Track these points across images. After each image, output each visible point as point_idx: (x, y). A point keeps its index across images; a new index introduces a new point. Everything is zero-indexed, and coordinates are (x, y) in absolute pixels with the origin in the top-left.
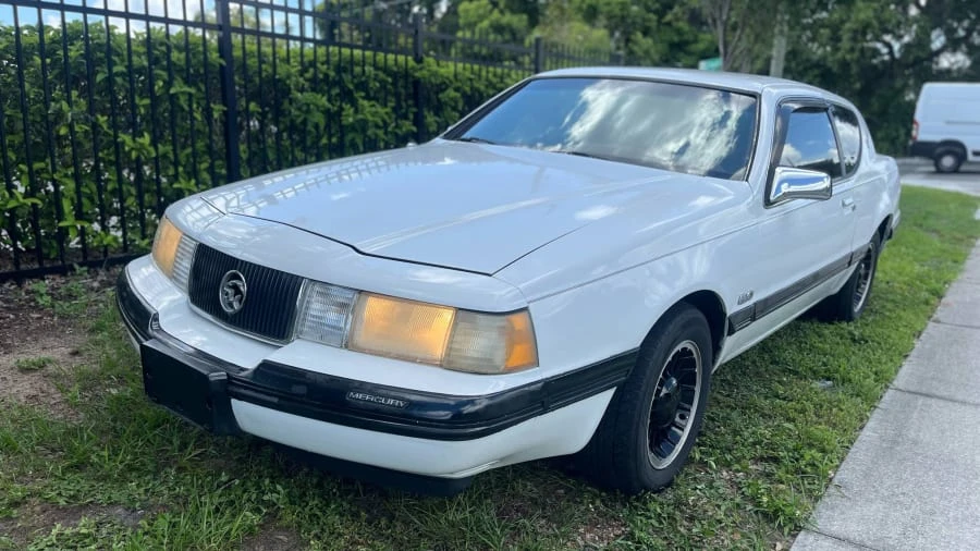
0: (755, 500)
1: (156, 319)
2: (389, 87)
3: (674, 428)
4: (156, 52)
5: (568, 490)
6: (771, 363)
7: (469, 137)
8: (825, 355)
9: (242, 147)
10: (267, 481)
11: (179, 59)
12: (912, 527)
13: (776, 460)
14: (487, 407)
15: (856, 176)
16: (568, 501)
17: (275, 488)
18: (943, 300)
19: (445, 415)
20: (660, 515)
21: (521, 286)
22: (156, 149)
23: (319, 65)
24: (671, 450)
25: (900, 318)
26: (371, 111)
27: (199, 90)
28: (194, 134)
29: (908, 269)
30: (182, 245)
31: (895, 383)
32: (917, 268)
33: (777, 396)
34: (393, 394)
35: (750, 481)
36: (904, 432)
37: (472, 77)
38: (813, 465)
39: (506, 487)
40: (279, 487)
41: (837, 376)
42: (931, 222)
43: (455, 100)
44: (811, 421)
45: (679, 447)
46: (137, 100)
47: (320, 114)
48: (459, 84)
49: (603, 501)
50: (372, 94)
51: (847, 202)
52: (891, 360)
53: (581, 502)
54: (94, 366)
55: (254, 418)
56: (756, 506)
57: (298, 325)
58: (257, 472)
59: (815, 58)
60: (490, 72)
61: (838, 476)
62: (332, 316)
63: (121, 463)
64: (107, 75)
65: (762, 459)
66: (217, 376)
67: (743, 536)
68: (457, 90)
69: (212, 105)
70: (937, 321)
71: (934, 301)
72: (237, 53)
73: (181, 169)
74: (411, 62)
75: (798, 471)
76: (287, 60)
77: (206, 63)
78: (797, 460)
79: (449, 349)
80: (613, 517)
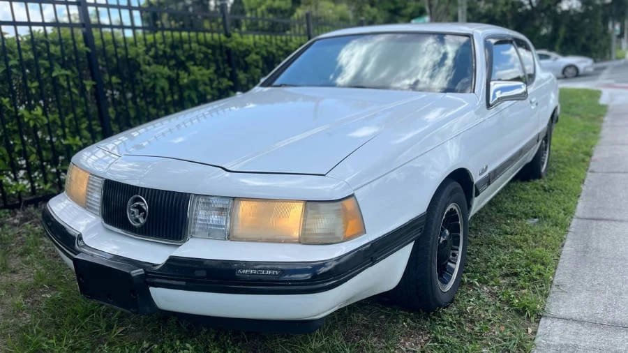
0: (509, 302)
1: (80, 238)
2: (210, 56)
3: (449, 264)
4: (39, 48)
5: (387, 316)
6: (498, 212)
7: (279, 84)
8: (530, 202)
9: (111, 110)
10: (178, 343)
11: (55, 51)
12: (610, 304)
13: (516, 274)
14: (336, 267)
15: (534, 83)
16: (389, 323)
17: (185, 346)
18: (593, 158)
19: (307, 276)
20: (451, 322)
21: (347, 180)
22: (47, 117)
23: (158, 45)
24: (450, 278)
25: (570, 173)
26: (200, 73)
27: (73, 72)
28: (74, 104)
29: (567, 140)
30: (91, 182)
31: (576, 214)
32: (572, 140)
33: (507, 233)
34: (268, 266)
35: (503, 291)
36: (589, 245)
37: (266, 44)
38: (540, 274)
39: (345, 320)
40: (188, 345)
41: (540, 215)
42: (574, 110)
43: (256, 61)
44: (532, 246)
45: (455, 275)
46: (29, 84)
47: (163, 80)
48: (258, 50)
49: (412, 319)
50: (198, 62)
51: (533, 100)
52: (571, 200)
53: (398, 322)
54: (29, 280)
55: (167, 298)
56: (511, 307)
57: (191, 229)
58: (168, 337)
59: (483, 11)
60: (278, 39)
61: (556, 279)
62: (215, 218)
63: (65, 346)
64: (5, 68)
65: (507, 275)
66: (136, 272)
67: (507, 327)
68: (257, 53)
69: (84, 82)
70: (592, 172)
71: (587, 159)
72: (98, 42)
73: (67, 130)
74: (223, 37)
75: (532, 280)
76: (135, 44)
77: (76, 52)
78: (529, 272)
79: (304, 229)
80: (420, 328)
